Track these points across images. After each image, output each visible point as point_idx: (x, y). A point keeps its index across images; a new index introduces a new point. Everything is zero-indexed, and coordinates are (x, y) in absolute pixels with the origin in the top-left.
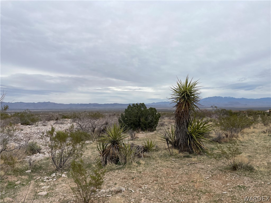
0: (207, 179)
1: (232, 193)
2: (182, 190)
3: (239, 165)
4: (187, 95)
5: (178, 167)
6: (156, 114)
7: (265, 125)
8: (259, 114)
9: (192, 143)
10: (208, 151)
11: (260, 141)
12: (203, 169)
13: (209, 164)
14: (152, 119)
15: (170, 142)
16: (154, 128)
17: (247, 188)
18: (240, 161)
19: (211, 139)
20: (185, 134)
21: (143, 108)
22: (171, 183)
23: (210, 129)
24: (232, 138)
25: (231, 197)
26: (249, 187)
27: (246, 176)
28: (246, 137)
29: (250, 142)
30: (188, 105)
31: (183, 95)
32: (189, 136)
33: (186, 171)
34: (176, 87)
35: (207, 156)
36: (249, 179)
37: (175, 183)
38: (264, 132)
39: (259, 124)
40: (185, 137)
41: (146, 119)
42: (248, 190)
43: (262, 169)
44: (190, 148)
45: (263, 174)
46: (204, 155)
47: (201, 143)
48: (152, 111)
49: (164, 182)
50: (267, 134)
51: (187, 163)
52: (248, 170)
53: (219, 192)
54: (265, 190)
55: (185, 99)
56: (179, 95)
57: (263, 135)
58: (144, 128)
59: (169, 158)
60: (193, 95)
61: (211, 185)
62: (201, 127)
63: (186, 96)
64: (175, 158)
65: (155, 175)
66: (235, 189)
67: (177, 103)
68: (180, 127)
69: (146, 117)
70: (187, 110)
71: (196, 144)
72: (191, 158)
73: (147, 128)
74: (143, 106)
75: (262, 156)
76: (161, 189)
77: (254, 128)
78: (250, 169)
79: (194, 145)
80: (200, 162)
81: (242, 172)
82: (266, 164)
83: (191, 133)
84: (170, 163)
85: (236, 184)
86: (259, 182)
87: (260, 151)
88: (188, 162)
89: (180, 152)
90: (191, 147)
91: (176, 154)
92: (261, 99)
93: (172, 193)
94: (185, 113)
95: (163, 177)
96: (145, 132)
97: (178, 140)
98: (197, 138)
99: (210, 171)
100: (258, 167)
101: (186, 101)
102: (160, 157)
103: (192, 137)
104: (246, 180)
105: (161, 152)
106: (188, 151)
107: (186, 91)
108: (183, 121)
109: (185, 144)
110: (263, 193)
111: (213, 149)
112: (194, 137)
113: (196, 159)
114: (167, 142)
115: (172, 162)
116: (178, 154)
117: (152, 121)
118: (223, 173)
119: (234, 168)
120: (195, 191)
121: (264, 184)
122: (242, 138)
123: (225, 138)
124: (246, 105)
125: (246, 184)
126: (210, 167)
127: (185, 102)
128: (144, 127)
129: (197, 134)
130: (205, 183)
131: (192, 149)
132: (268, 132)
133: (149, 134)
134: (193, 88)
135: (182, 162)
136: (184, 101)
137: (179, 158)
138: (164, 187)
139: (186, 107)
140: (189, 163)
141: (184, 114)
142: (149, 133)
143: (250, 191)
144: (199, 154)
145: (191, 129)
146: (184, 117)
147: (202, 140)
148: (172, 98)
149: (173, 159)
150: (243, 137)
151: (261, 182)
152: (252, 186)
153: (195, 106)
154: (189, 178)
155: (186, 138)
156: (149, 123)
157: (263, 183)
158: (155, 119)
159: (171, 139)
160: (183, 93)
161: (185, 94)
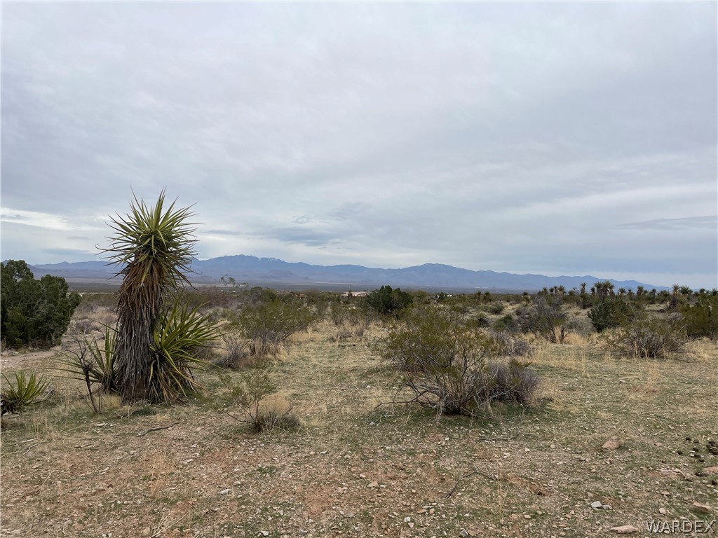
0: (186, 466)
1: (243, 488)
2: (113, 505)
3: (268, 419)
4: (158, 242)
5: (111, 444)
6: (64, 296)
7: (336, 324)
8: (329, 299)
9: (162, 374)
10: (203, 391)
11: (320, 359)
12: (182, 439)
13: (199, 425)
14: (50, 313)
15: (98, 376)
16: (53, 338)
17: (277, 470)
18: (271, 409)
19: (216, 360)
20: (144, 349)
21: (21, 277)
22: (81, 492)
23: (214, 335)
24: (265, 356)
25: (238, 499)
26: (283, 467)
27: (279, 442)
28: (295, 352)
29: (302, 362)
30: (160, 272)
31: (146, 243)
32: (154, 355)
33: (132, 452)
34: (128, 218)
35: (198, 404)
36: (286, 449)
37: (94, 491)
38: (332, 338)
39: (326, 322)
40: (142, 359)
41: (29, 310)
42: (280, 475)
43: (314, 423)
44: (154, 389)
45: (316, 433)
46: (191, 403)
47: (187, 372)
48: (50, 286)
49: (61, 493)
50: (337, 344)
51: (141, 430)
52: (286, 429)
53: (210, 493)
54: (314, 469)
55: (151, 253)
56: (133, 242)
57: (330, 345)
58: (20, 337)
59: (88, 422)
60: (175, 245)
61: (193, 479)
62: (190, 329)
63: (156, 245)
64: (108, 420)
65: (33, 478)
66: (251, 477)
67: (126, 265)
68: (132, 331)
69: (29, 306)
70: (155, 286)
71: (172, 378)
72: (155, 414)
73: (29, 338)
74: (19, 271)
75: (320, 392)
76: (47, 516)
77: (315, 330)
78: (290, 424)
79: (166, 380)
80: (177, 422)
81: (273, 434)
82: (326, 409)
83: (162, 347)
84: (90, 437)
85: (255, 466)
86: (305, 453)
87: (317, 382)
88: (144, 425)
89: (124, 403)
90: (159, 385)
91: (110, 410)
92: (337, 267)
93: (80, 522)
94: (149, 293)
95: (59, 480)
96: (22, 350)
97: (122, 368)
98: (175, 359)
99: (199, 443)
100: (308, 418)
101: (155, 261)
102: (58, 423)
103: (163, 359)
104: (277, 453)
105: (63, 407)
106: (147, 398)
107: (156, 233)
108: (141, 314)
109: (142, 378)
110: (309, 477)
111: (216, 385)
112: (167, 356)
113: (166, 416)
114: (87, 376)
115: (94, 433)
116: (117, 408)
117: (48, 318)
118: (229, 442)
119: (257, 427)
120: (148, 502)
121: (315, 454)
122: (286, 354)
123: (249, 357)
124: (307, 278)
125: (278, 461)
126: (200, 434)
127: (151, 261)
128: (19, 335)
129: (178, 349)
130: (179, 475)
131: (159, 390)
132: (339, 339)
133: (35, 358)
134: (177, 225)
135: (125, 428)
136: (149, 258)
137: (119, 418)
138: (56, 508)
139: (152, 275)
140: (146, 429)
141: (145, 297)
142: (35, 354)
143: (282, 478)
144: (179, 401)
145: (164, 337)
146: (143, 302)
147: (189, 364)
148: (112, 250)
149: (102, 423)
150: (288, 353)
151: (309, 453)
152: (290, 465)
153: (180, 274)
154: (136, 471)
155: (146, 361)
156: (38, 323)
157: (312, 453)
158: (60, 310)
159: (102, 367)
160: (146, 238)
161: (151, 241)
